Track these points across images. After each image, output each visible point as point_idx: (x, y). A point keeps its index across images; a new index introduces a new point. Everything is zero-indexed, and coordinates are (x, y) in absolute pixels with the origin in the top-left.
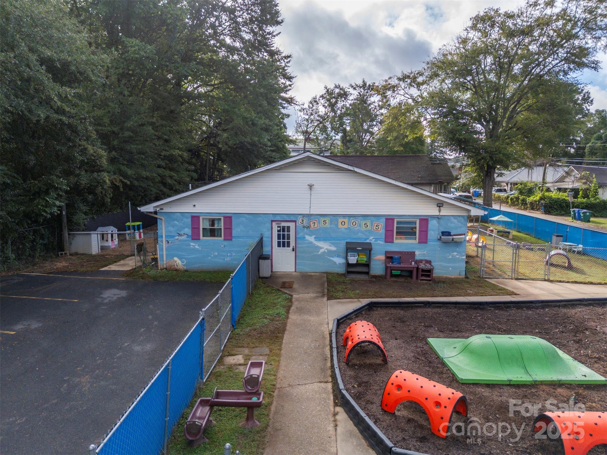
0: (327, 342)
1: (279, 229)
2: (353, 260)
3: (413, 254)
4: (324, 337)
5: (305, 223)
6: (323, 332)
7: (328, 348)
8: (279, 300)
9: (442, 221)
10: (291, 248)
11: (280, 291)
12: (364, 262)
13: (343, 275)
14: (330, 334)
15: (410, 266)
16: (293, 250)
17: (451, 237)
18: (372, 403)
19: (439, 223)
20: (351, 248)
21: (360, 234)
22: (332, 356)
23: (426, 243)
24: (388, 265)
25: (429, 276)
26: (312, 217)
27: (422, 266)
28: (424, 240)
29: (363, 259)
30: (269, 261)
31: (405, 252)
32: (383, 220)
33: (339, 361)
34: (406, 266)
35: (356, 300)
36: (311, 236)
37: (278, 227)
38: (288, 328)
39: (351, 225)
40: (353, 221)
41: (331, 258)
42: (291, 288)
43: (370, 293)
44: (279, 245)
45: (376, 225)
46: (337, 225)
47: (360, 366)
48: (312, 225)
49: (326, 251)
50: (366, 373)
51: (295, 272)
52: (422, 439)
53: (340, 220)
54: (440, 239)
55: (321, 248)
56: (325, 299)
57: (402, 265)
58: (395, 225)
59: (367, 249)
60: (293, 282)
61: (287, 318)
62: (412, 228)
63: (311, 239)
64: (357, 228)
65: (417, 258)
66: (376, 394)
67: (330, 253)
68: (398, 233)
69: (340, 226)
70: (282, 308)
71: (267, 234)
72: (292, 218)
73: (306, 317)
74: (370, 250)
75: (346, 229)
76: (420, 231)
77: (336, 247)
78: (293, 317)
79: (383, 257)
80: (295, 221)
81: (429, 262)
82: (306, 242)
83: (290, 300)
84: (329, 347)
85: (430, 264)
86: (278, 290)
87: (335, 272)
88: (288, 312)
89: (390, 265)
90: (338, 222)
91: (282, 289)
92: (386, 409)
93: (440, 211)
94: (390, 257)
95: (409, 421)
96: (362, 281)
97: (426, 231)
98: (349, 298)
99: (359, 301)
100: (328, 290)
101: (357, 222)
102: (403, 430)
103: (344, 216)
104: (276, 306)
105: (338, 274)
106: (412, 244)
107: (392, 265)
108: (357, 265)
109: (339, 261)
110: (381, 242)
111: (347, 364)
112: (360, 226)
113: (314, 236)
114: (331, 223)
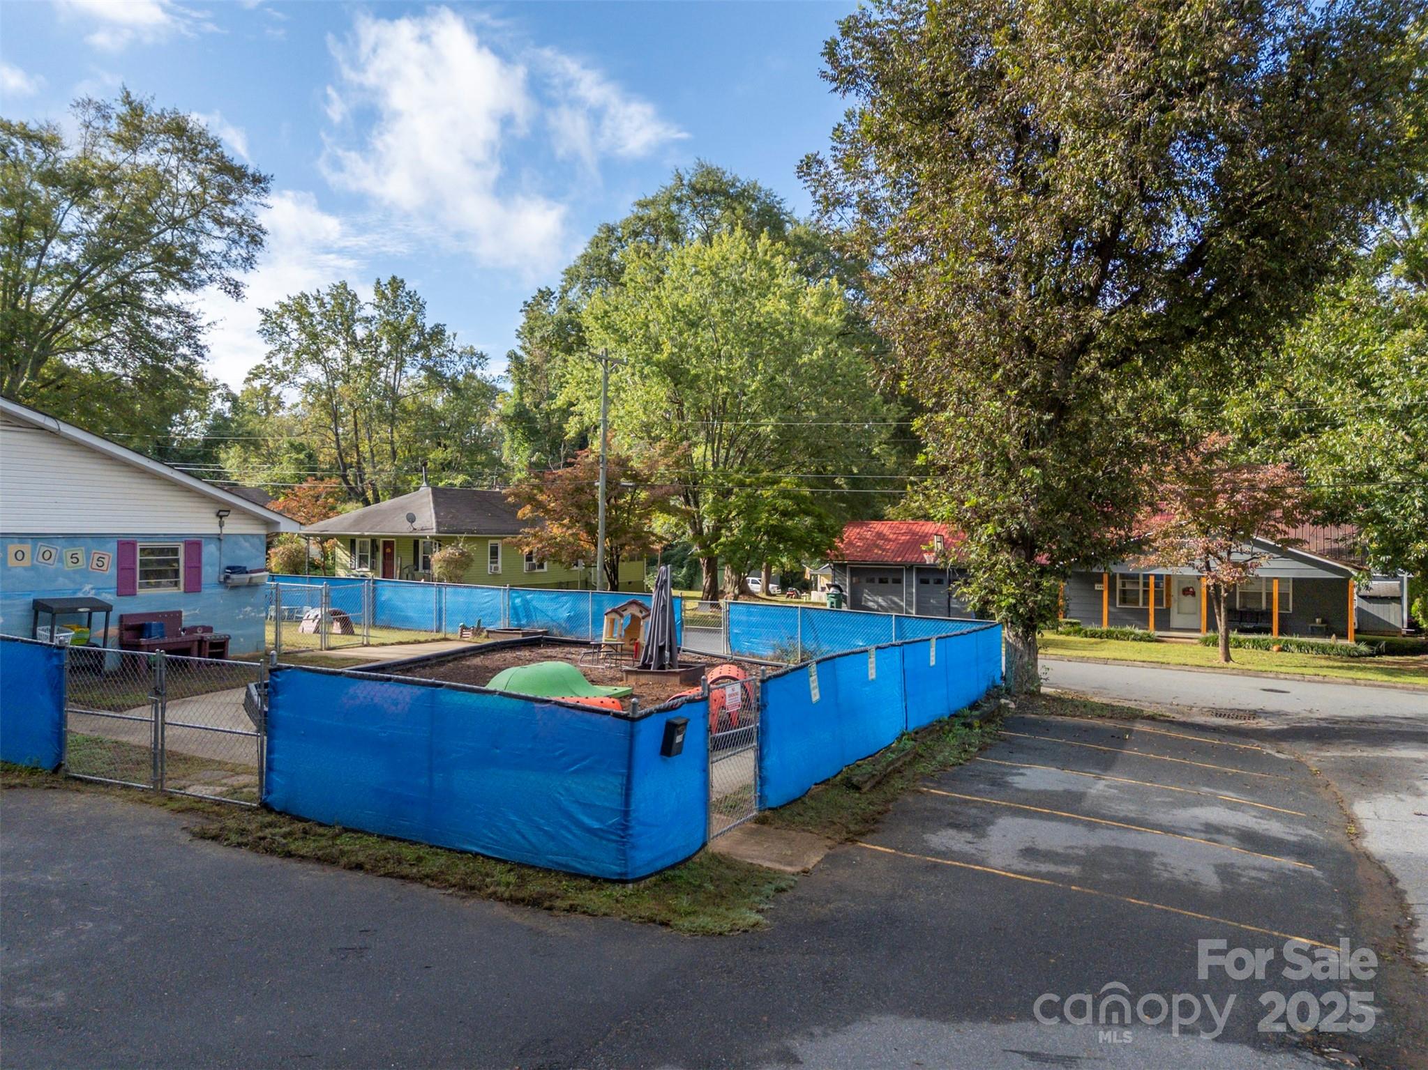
3: (177, 616)
9: (225, 545)
12: (84, 643)
15: (182, 639)
17: (247, 576)
19: (220, 549)
21: (61, 580)
23: (199, 591)
25: (221, 655)
28: (194, 585)
29: (84, 634)
31: (162, 614)
32: (113, 546)
39: (40, 559)
40: (43, 549)
45: (97, 556)
46: (5, 561)
53: (12, 548)
54: (225, 582)
57: (166, 640)
58: (138, 557)
62: (170, 562)
64: (53, 565)
65: (186, 623)
68: (146, 575)
69: (12, 562)
74: (109, 612)
75: (26, 569)
76: (186, 568)
79: (115, 630)
90: (7, 554)
93: (221, 525)
94: (132, 626)
97: (198, 568)
101: (53, 552)
103: (22, 537)
106: (173, 595)
110: (110, 595)
112: (61, 560)
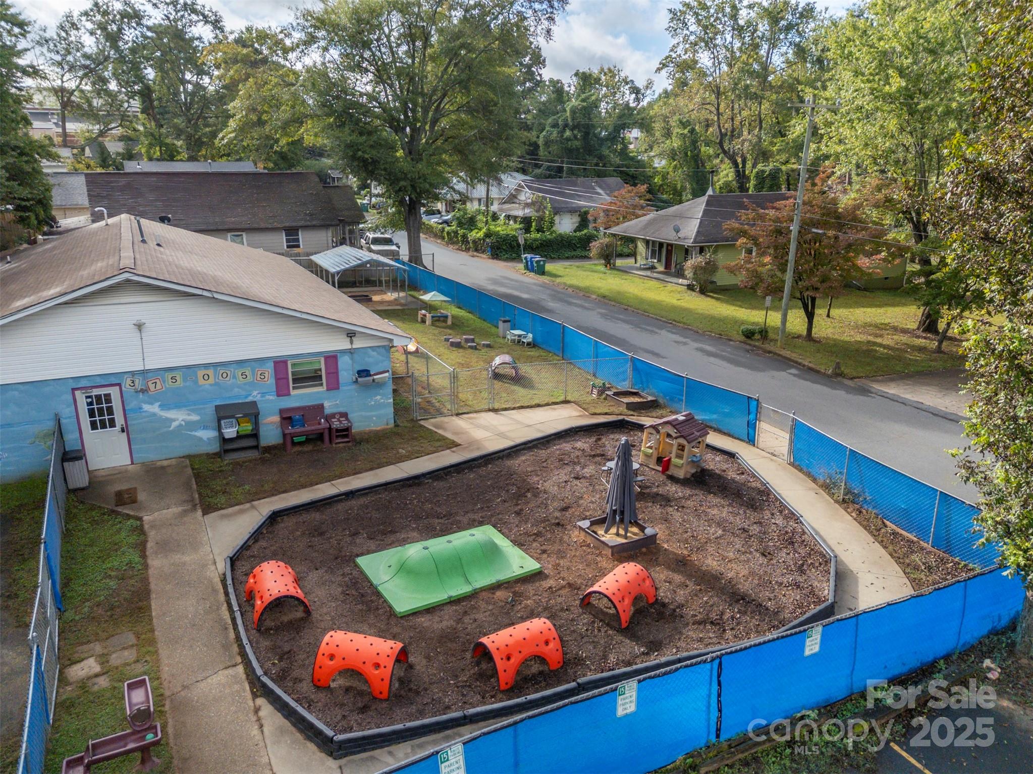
0: (222, 597)
1: (89, 400)
2: (230, 432)
3: (321, 407)
4: (215, 591)
5: (139, 384)
6: (210, 581)
7: (225, 607)
8: (123, 534)
9: (356, 356)
10: (118, 428)
11: (118, 513)
12: (249, 432)
13: (217, 455)
14: (224, 581)
15: (320, 427)
16: (123, 431)
17: (371, 378)
18: (301, 681)
19: (352, 359)
20: (223, 413)
21: (236, 390)
22: (234, 620)
23: (337, 388)
24: (287, 432)
25: (346, 436)
26: (150, 375)
27: (336, 424)
28: (334, 385)
29: (247, 428)
30: (83, 461)
31: (309, 407)
32: (271, 365)
33: (247, 630)
34: (313, 428)
35: (248, 505)
36: (152, 404)
37: (87, 397)
38: (153, 586)
39: (220, 378)
40: (221, 372)
41: (193, 433)
42: (134, 501)
43: (266, 487)
44: (94, 426)
45: (259, 373)
46: (196, 382)
47: (277, 629)
48: (152, 387)
49: (183, 423)
50: (286, 639)
51: (132, 463)
52: (364, 709)
53: (200, 373)
54: (356, 382)
55: (174, 420)
56: (199, 512)
57: (307, 428)
58: (290, 370)
59: (251, 412)
60: (135, 488)
61: (146, 566)
62: (316, 371)
63: (154, 409)
64: (230, 381)
65: (328, 410)
66: (304, 665)
67: (191, 426)
68: (295, 381)
69: (201, 381)
70: (131, 550)
71: (66, 412)
72: (114, 380)
73: (177, 558)
74: (256, 416)
75: (211, 385)
76: (327, 374)
77: (198, 414)
78: (156, 563)
79: (276, 418)
80: (119, 385)
81: (345, 415)
82: (144, 414)
83: (140, 530)
84: (225, 605)
85: (347, 419)
86: (113, 511)
87: (202, 452)
88: (144, 556)
89: (290, 430)
90: (196, 377)
91: (120, 509)
92: (318, 684)
93: (352, 343)
94: (287, 418)
95: (348, 690)
96: (250, 461)
97: (336, 373)
98: (237, 505)
99: (253, 507)
100: (200, 494)
101: (229, 373)
102: (342, 705)
103: (206, 366)
104: (120, 547)
105: (208, 455)
106: (318, 393)
107: (293, 431)
108: (239, 437)
109: (208, 434)
110: (271, 398)
111: (259, 631)
112: (234, 377)
113: (158, 404)
114: (185, 379)
